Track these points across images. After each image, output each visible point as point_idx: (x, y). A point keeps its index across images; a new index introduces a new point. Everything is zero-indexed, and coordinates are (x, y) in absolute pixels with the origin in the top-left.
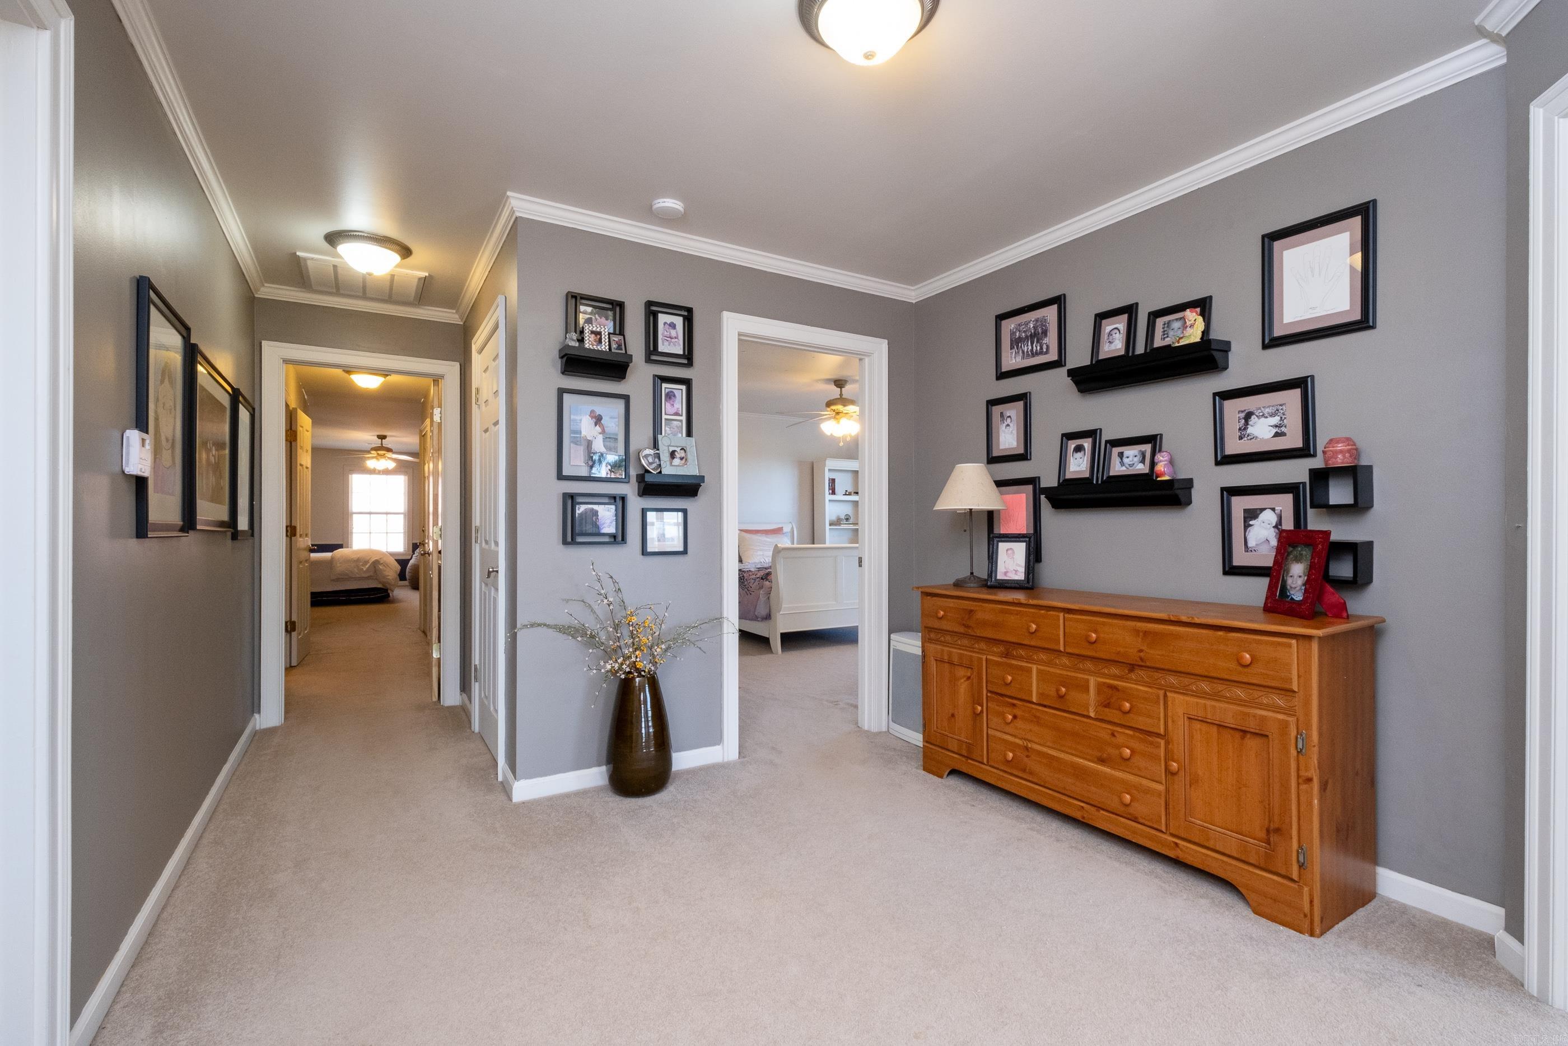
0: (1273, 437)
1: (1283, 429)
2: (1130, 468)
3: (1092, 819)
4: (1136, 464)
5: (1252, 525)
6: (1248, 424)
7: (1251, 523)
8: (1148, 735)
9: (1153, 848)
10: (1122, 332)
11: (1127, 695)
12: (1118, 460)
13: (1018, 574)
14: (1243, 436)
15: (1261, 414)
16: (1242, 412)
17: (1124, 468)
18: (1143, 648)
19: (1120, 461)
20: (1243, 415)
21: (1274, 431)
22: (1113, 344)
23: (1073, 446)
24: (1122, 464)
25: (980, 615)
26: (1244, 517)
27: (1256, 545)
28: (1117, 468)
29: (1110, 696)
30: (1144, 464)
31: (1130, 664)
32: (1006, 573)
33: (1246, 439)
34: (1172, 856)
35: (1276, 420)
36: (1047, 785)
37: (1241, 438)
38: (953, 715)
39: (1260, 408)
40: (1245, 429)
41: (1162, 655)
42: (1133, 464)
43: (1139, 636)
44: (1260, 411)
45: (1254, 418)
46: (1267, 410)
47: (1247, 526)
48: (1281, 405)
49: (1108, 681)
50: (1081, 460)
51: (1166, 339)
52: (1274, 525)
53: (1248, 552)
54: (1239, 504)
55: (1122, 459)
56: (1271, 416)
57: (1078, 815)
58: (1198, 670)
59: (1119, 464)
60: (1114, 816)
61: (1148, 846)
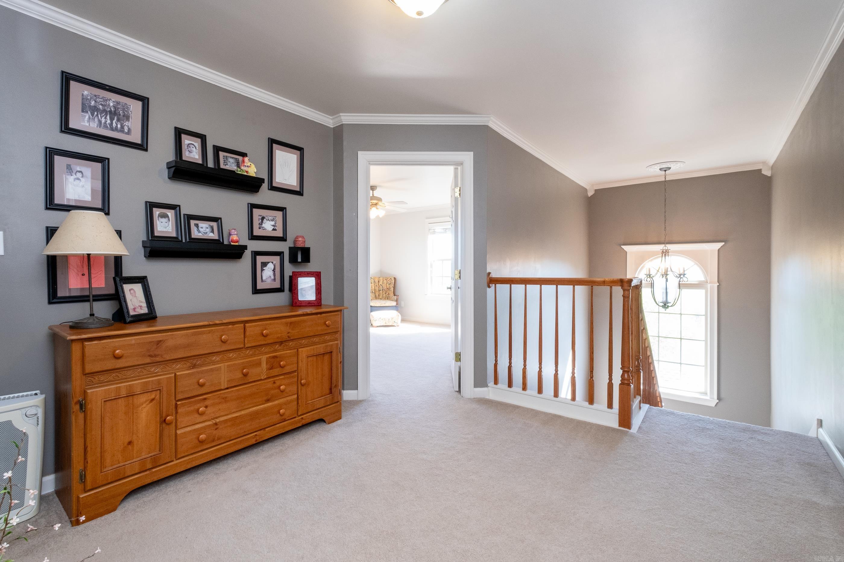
0: (272, 230)
1: (276, 227)
2: (205, 235)
3: (262, 438)
4: (208, 233)
5: (264, 270)
6: (263, 222)
7: (264, 268)
8: (290, 374)
9: (293, 428)
10: (197, 148)
11: (281, 358)
12: (195, 229)
13: (143, 309)
14: (260, 227)
15: (268, 219)
16: (260, 216)
17: (200, 234)
18: (290, 331)
19: (197, 229)
20: (260, 217)
21: (273, 227)
22: (192, 154)
23: (158, 213)
24: (199, 232)
25: (171, 343)
26: (261, 266)
27: (266, 279)
28: (196, 234)
29: (273, 363)
30: (214, 234)
31: (280, 342)
32: (134, 309)
33: (262, 229)
34: (301, 425)
35: (273, 223)
36: (232, 438)
37: (260, 228)
38: (130, 443)
39: (267, 216)
40: (262, 224)
41: (298, 332)
42: (207, 233)
43: (288, 326)
44: (267, 217)
45: (265, 220)
46: (270, 218)
47: (262, 270)
48: (275, 217)
49: (271, 355)
50: (167, 224)
51: (227, 166)
52: (273, 269)
53: (262, 282)
54: (260, 259)
55: (198, 228)
56: (271, 221)
57: (253, 442)
58: (312, 334)
59: (197, 231)
60: (273, 427)
61: (291, 429)
